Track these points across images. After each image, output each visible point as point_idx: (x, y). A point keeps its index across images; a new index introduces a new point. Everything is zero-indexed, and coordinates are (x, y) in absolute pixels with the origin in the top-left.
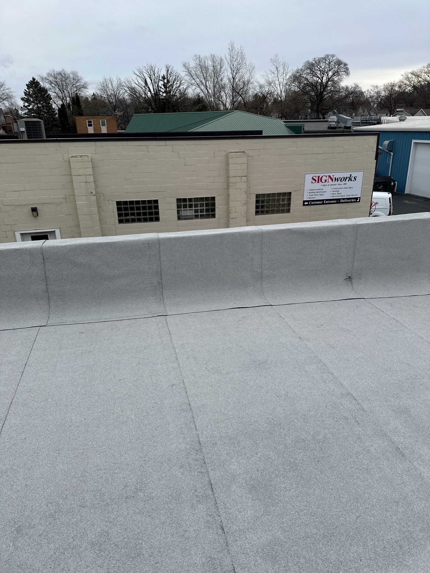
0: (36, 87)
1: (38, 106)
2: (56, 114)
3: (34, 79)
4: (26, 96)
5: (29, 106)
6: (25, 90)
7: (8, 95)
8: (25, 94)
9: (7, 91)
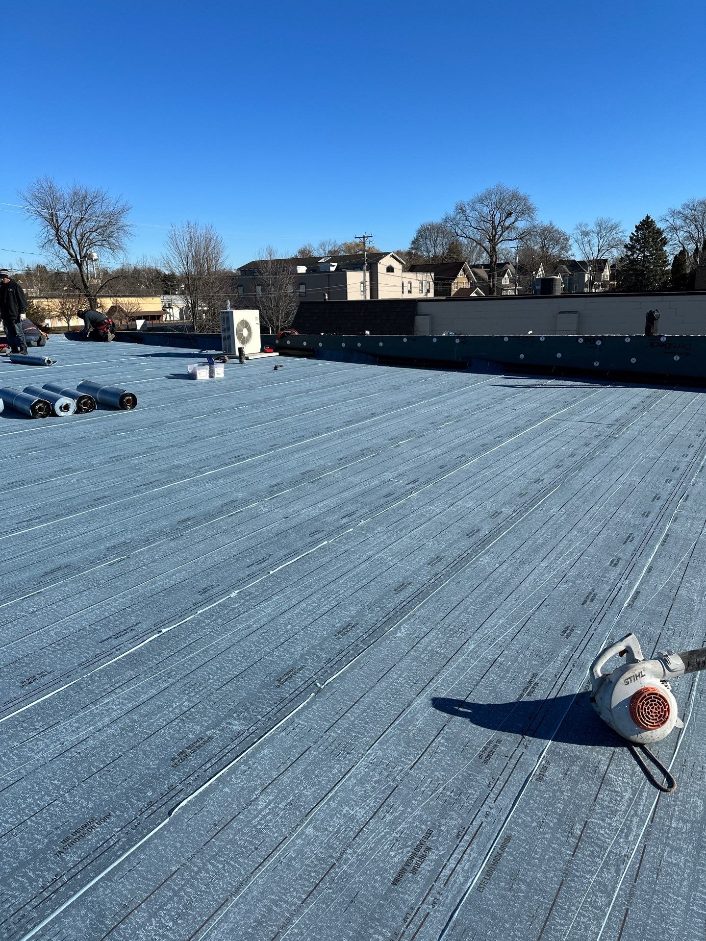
0: (649, 227)
1: (644, 255)
2: (669, 264)
3: (648, 217)
4: (631, 241)
5: (632, 255)
6: (632, 234)
7: (620, 240)
8: (631, 238)
9: (620, 235)
